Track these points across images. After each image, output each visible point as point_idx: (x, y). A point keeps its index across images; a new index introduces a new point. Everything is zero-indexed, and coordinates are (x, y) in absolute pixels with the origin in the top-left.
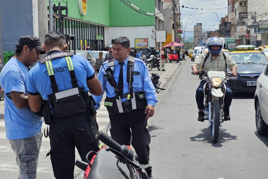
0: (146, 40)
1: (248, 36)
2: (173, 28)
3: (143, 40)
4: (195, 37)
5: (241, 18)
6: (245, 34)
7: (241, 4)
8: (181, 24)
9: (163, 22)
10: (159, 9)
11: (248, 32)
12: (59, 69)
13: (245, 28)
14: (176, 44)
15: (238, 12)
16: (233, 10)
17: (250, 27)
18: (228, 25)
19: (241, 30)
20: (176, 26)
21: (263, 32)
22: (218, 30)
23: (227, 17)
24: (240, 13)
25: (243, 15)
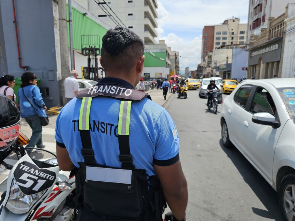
0: (161, 74)
1: (212, 73)
2: (175, 68)
3: (160, 74)
4: (186, 73)
5: (208, 64)
6: (210, 71)
7: (208, 57)
8: (179, 67)
9: (170, 65)
10: (168, 58)
11: (212, 71)
12: (100, 125)
13: (210, 69)
14: (176, 76)
15: (207, 61)
16: (204, 60)
17: (213, 68)
18: (201, 68)
19: (208, 70)
20: (177, 67)
21: (220, 71)
22: (196, 71)
23: (201, 64)
24: (208, 62)
25: (210, 63)
